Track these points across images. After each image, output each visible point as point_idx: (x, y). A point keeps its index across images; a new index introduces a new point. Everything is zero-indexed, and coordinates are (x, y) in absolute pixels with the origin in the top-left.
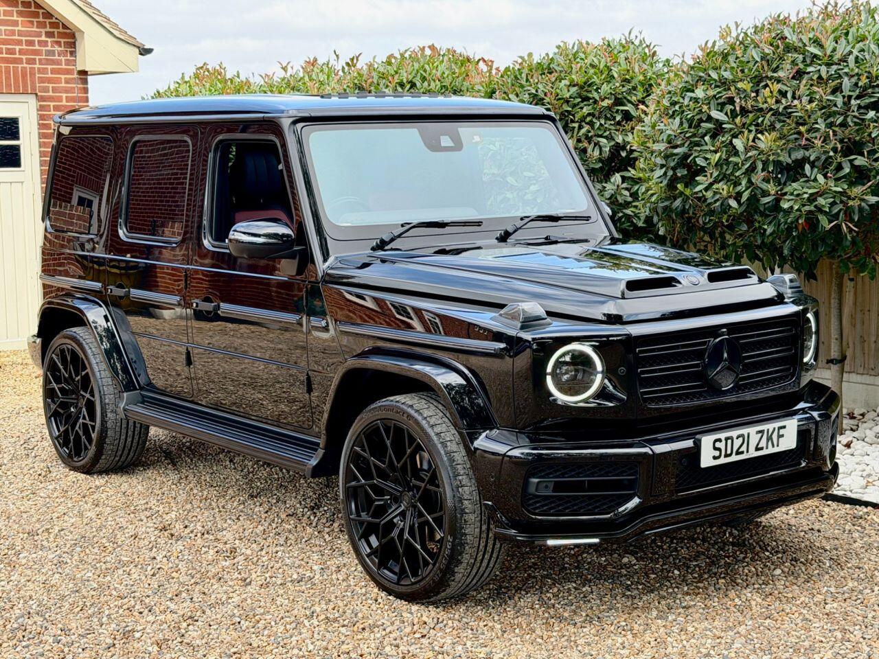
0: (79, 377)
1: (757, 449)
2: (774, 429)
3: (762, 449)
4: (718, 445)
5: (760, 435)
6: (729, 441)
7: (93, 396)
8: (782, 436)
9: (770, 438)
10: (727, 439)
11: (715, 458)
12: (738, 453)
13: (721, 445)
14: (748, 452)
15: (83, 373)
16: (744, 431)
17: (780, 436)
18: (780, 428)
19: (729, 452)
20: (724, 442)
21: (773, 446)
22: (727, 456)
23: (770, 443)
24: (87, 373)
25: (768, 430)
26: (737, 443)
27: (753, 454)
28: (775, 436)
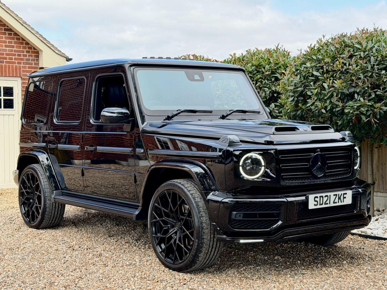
0: (35, 185)
1: (334, 203)
2: (342, 194)
3: (336, 203)
4: (316, 199)
5: (335, 196)
6: (321, 198)
7: (40, 193)
8: (345, 198)
9: (339, 198)
10: (320, 197)
11: (315, 205)
12: (326, 204)
13: (318, 199)
14: (330, 203)
15: (36, 183)
16: (328, 194)
18: (344, 194)
19: (321, 203)
20: (319, 198)
21: (341, 202)
22: (320, 204)
23: (340, 200)
24: (38, 183)
25: (339, 194)
26: (325, 199)
27: (332, 205)
28: (342, 197)
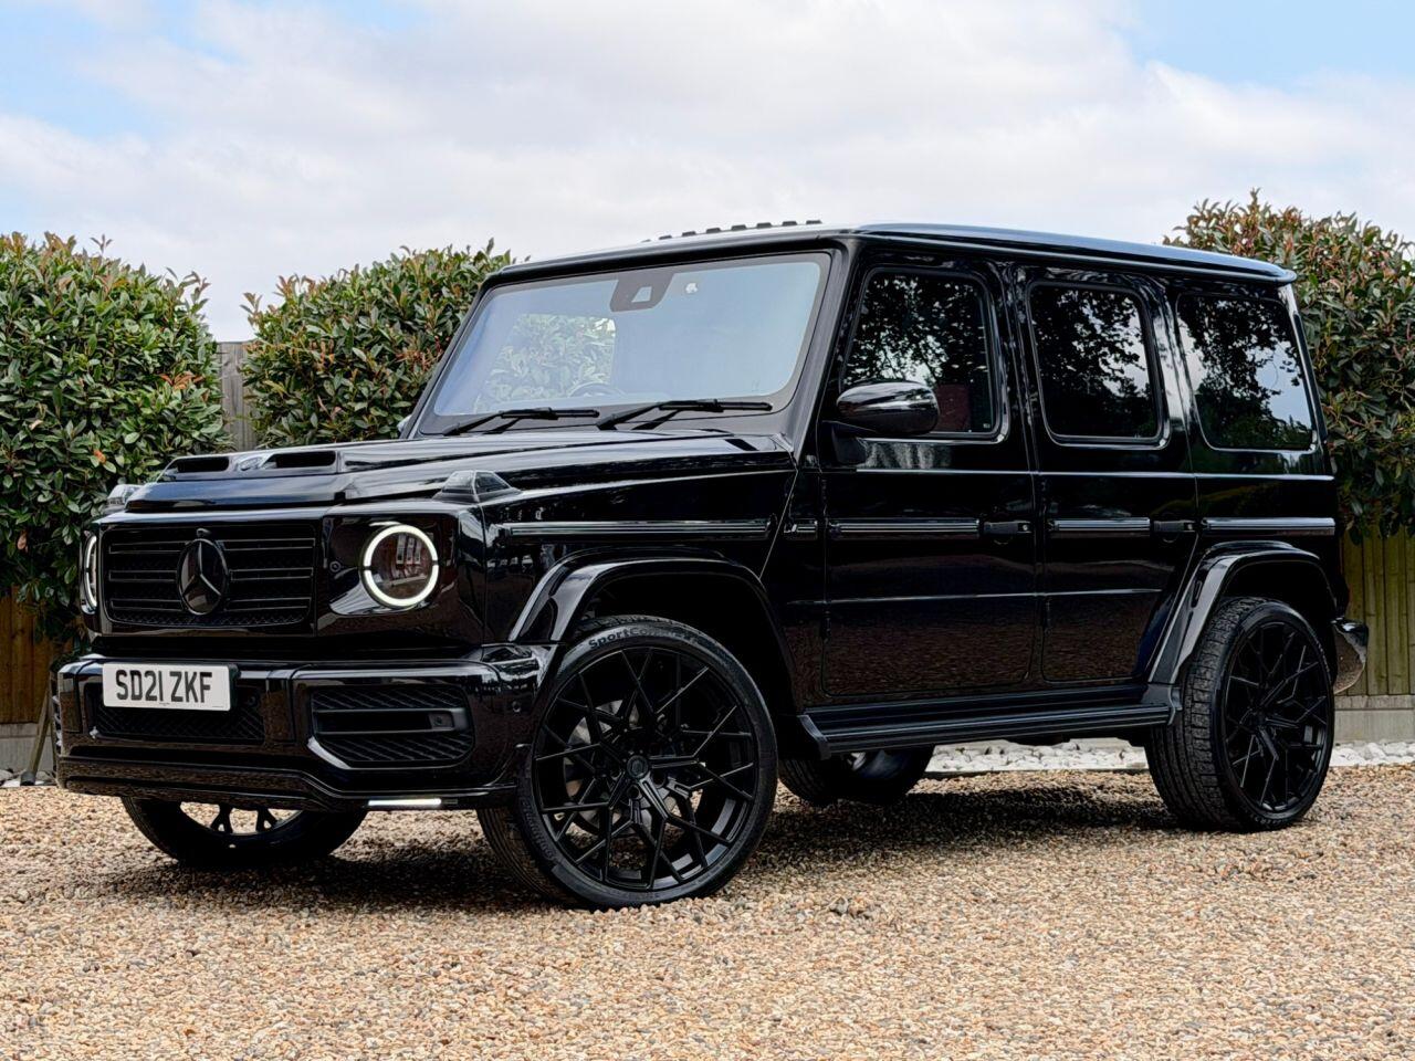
1: (174, 699)
2: (195, 674)
3: (181, 699)
4: (122, 679)
5: (176, 678)
6: (136, 678)
8: (208, 688)
9: (189, 687)
10: (133, 673)
11: (120, 696)
12: (149, 698)
13: (126, 680)
14: (161, 699)
16: (155, 668)
17: (204, 688)
18: (204, 675)
19: (137, 693)
20: (129, 676)
21: (196, 700)
22: (134, 697)
23: (191, 693)
25: (186, 673)
26: (147, 682)
27: (169, 704)
28: (197, 685)
